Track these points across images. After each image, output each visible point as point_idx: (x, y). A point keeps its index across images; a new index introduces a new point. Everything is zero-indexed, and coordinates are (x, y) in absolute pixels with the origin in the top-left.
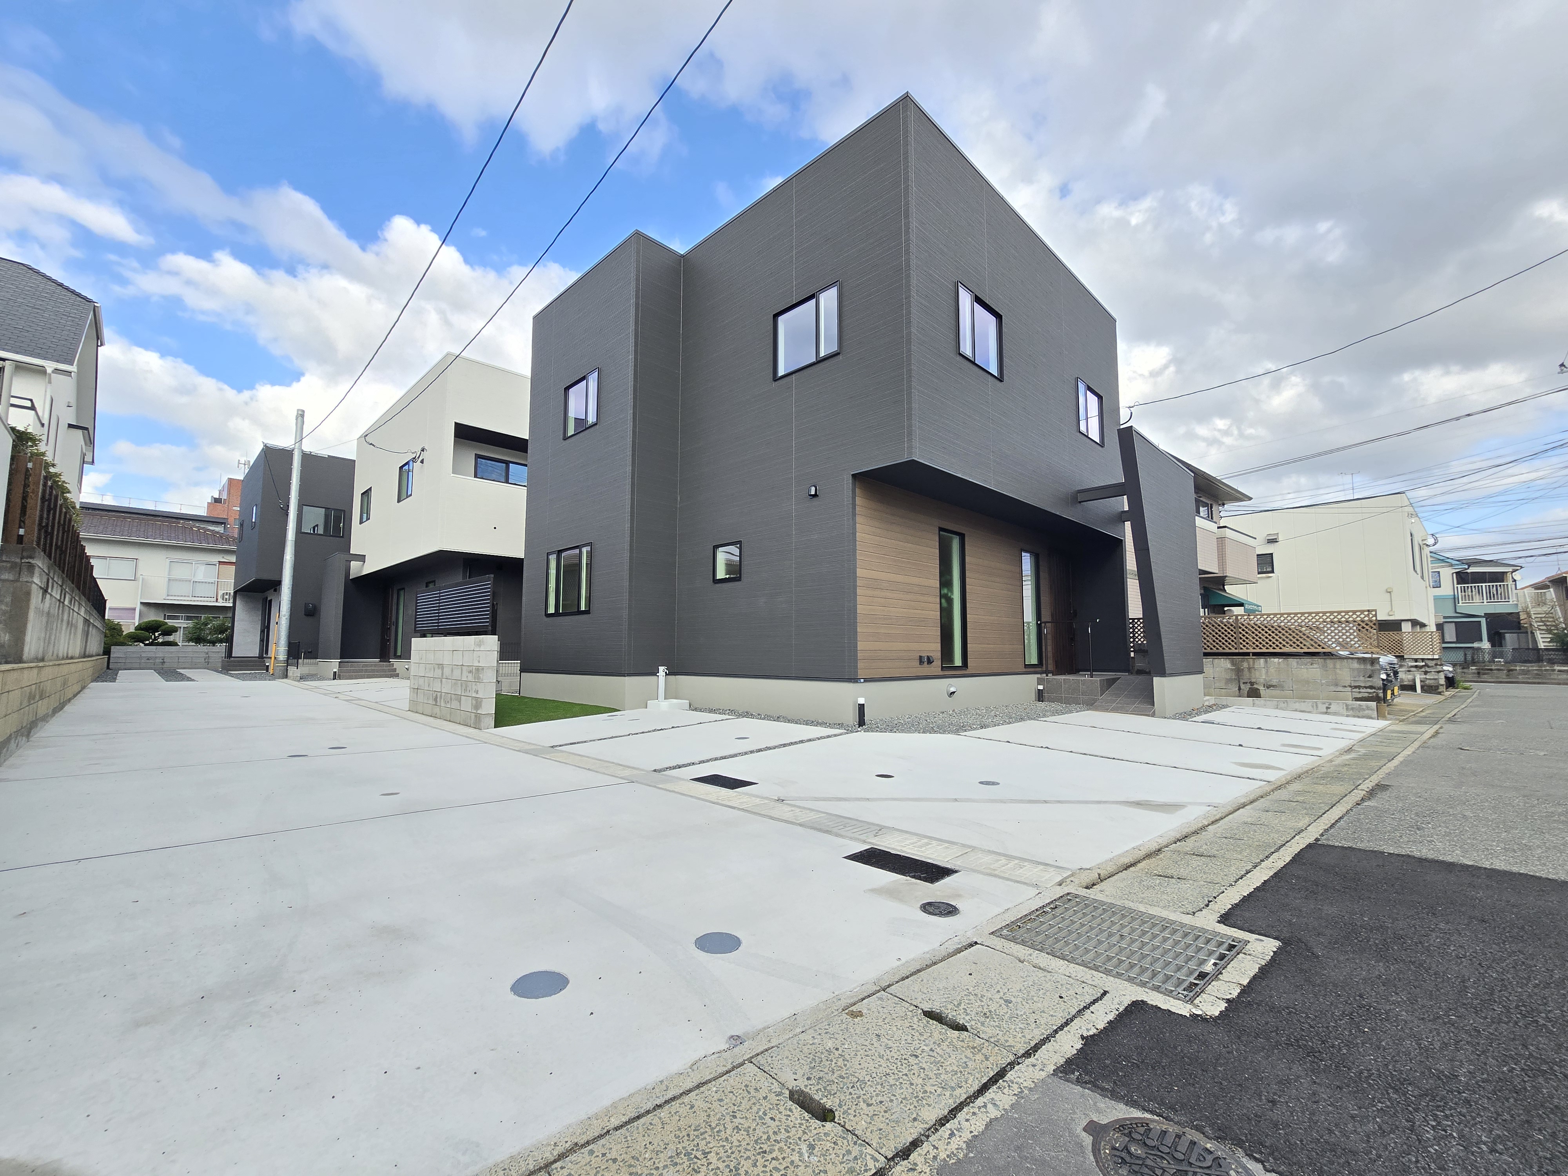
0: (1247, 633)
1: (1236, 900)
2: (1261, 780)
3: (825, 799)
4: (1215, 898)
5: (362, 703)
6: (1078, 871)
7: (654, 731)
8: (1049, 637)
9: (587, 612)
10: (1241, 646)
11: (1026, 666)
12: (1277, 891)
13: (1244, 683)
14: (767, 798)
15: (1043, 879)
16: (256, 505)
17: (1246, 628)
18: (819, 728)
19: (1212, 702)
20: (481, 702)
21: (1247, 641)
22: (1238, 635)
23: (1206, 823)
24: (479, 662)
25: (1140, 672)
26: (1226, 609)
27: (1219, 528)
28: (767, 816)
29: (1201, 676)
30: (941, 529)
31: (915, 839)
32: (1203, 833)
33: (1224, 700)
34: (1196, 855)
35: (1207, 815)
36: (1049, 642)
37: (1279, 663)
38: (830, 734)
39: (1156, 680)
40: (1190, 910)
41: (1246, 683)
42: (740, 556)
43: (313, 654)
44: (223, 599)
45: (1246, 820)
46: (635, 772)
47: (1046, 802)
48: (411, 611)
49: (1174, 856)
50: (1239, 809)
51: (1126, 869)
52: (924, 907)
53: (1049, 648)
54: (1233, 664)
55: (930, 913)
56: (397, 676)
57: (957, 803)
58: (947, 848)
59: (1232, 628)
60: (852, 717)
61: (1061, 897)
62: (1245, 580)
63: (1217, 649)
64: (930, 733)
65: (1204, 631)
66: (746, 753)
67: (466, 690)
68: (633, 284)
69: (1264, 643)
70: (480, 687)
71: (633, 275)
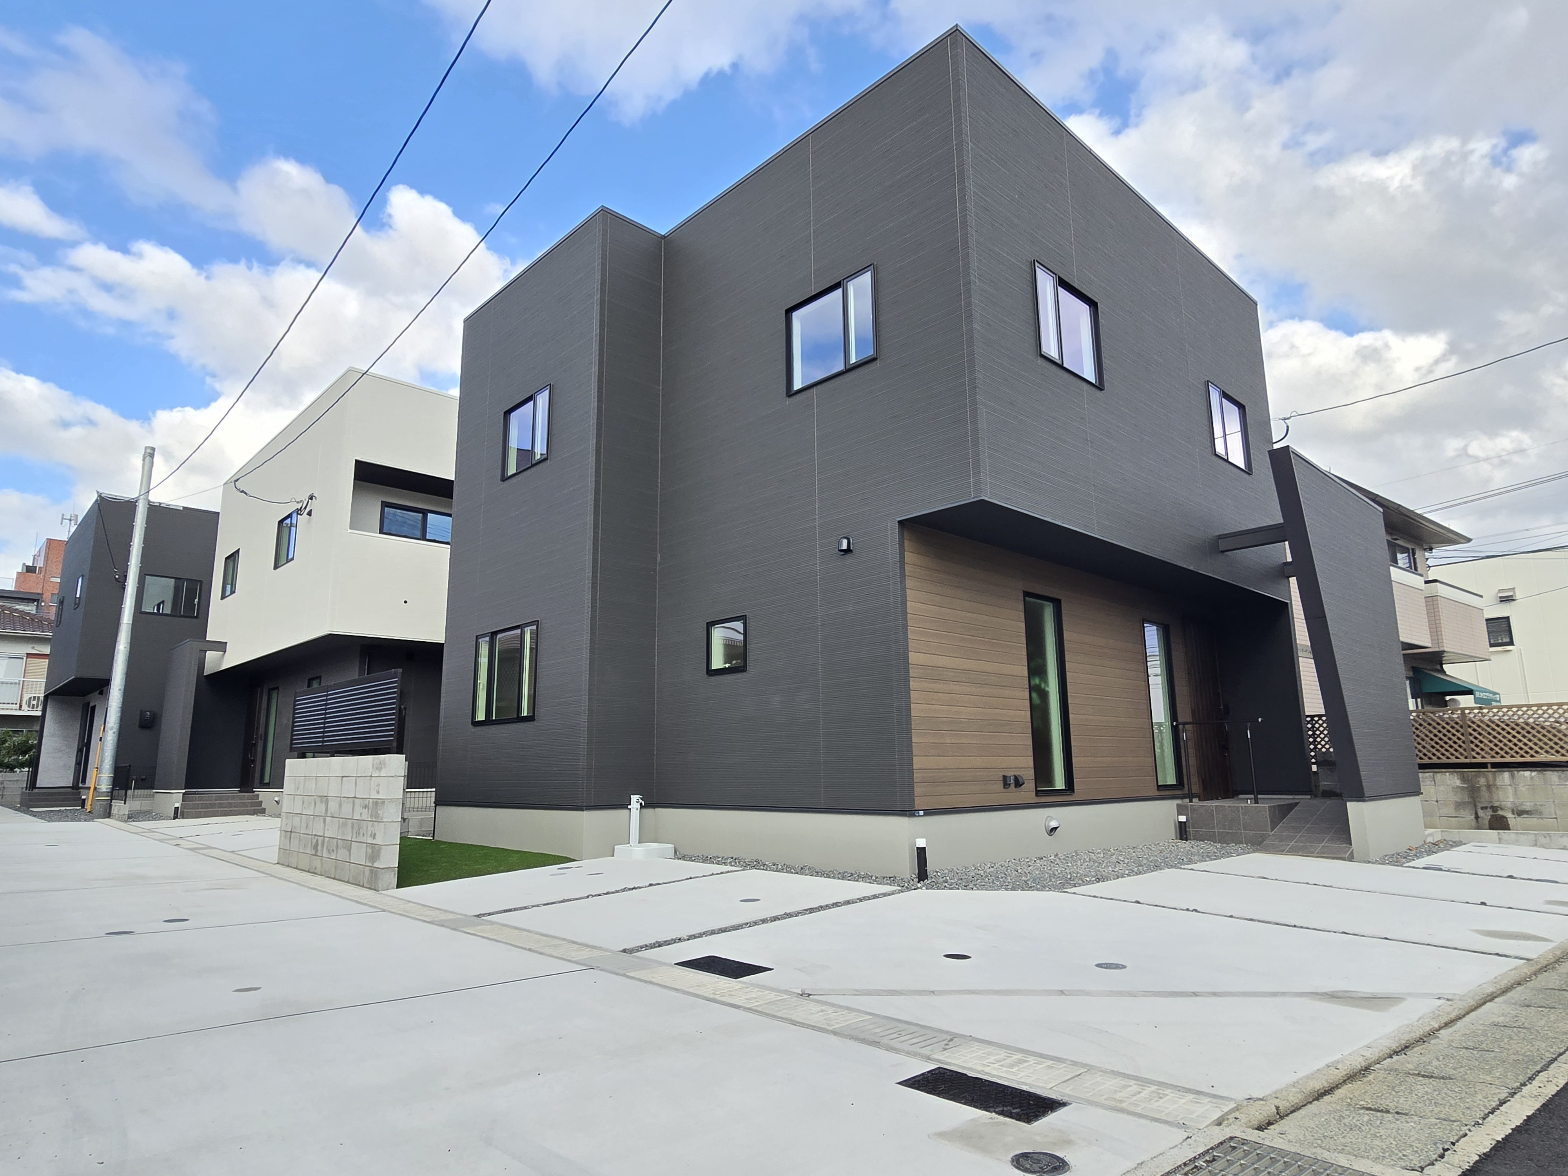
0: (1480, 734)
1: (1486, 1147)
2: (1517, 958)
3: (869, 993)
4: (1453, 1144)
5: (214, 853)
6: (1245, 1103)
7: (624, 890)
8: (1191, 744)
9: (530, 719)
10: (1474, 754)
11: (1160, 788)
12: (1548, 1133)
13: (1482, 808)
14: (786, 992)
15: (1194, 1116)
16: (83, 576)
17: (1479, 726)
18: (861, 883)
19: (1438, 837)
20: (379, 850)
21: (1482, 745)
22: (1467, 738)
23: (1436, 1026)
24: (378, 792)
25: (1329, 794)
26: (1448, 698)
27: (1426, 582)
28: (786, 1019)
29: (1415, 800)
30: (1027, 594)
31: (1003, 1054)
32: (1433, 1042)
33: (1455, 834)
34: (1423, 1076)
35: (1437, 1012)
36: (1191, 751)
37: (1532, 778)
38: (877, 893)
39: (1351, 806)
40: (1416, 1163)
41: (1486, 808)
42: (745, 634)
43: (148, 782)
44: (29, 706)
45: (1496, 1020)
46: (597, 953)
47: (1195, 994)
48: (286, 720)
49: (1390, 1078)
50: (1484, 1003)
51: (1317, 1099)
52: (1018, 1161)
53: (1192, 761)
54: (1463, 779)
55: (1026, 1170)
56: (263, 812)
57: (1064, 997)
58: (1050, 1067)
59: (1457, 727)
60: (907, 867)
61: (1221, 1143)
62: (1471, 657)
63: (1439, 758)
64: (1023, 889)
65: (1417, 732)
66: (756, 923)
67: (358, 833)
68: (598, 276)
69: (1506, 749)
70: (379, 829)
71: (597, 264)
